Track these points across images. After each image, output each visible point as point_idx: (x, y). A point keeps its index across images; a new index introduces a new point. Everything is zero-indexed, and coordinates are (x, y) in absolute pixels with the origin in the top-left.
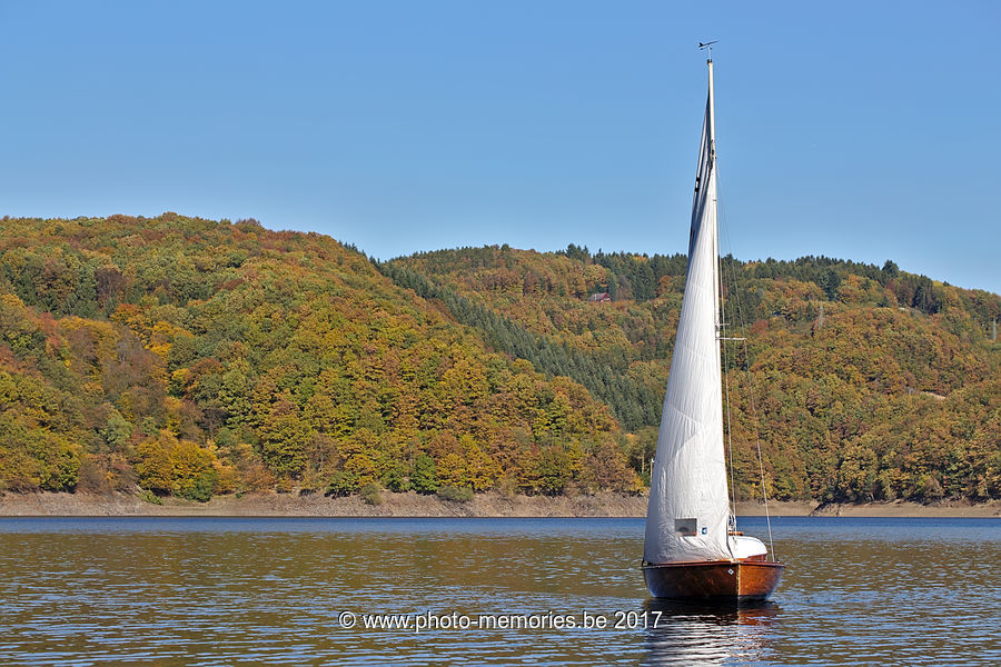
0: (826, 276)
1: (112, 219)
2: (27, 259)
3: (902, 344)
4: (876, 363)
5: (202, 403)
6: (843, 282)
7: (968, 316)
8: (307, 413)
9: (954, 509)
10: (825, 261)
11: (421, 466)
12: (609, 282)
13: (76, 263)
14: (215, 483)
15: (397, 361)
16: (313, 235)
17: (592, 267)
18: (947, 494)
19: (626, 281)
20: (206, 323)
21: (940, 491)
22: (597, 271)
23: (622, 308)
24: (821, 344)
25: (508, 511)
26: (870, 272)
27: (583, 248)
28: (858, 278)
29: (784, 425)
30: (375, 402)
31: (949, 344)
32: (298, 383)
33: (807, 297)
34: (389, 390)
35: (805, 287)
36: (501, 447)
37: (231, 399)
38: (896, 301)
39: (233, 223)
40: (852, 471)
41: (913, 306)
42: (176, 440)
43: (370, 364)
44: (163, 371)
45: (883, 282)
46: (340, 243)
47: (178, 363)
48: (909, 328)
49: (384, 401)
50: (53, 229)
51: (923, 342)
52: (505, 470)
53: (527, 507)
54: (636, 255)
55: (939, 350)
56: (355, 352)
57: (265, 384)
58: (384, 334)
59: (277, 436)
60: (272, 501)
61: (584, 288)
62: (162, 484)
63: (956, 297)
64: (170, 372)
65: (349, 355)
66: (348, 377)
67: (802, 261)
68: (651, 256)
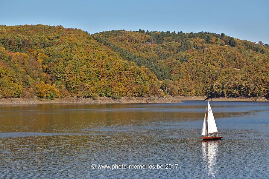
0: (207, 37)
1: (25, 26)
2: (4, 37)
3: (227, 55)
4: (220, 60)
5: (51, 74)
6: (211, 39)
7: (243, 47)
8: (79, 77)
9: (242, 99)
10: (206, 33)
11: (108, 90)
12: (150, 39)
13: (17, 38)
14: (55, 95)
15: (101, 63)
16: (76, 29)
17: (146, 35)
18: (241, 95)
19: (154, 38)
20: (51, 54)
21: (239, 94)
22: (147, 36)
23: (154, 46)
24: (206, 55)
25: (130, 102)
26: (217, 36)
27: (143, 30)
28: (215, 38)
29: (197, 77)
30: (96, 74)
31: (239, 55)
32: (75, 69)
33: (202, 43)
34: (99, 71)
35: (201, 40)
36: (128, 85)
37: (58, 73)
38: (225, 44)
39: (56, 26)
40: (215, 89)
41: (229, 45)
42: (45, 84)
43: (94, 64)
44: (41, 66)
45: (221, 38)
46: (83, 31)
47: (45, 64)
48: (229, 51)
49: (98, 73)
50: (10, 29)
51: (233, 55)
52: (129, 91)
53: (135, 101)
54: (157, 32)
55: (237, 57)
56: (90, 61)
57: (67, 69)
58: (97, 56)
59: (71, 83)
60: (70, 99)
61: (144, 41)
62: (42, 95)
63: (240, 42)
64: (43, 66)
65: (89, 62)
66: (88, 67)
67: (200, 33)
68: (161, 32)
